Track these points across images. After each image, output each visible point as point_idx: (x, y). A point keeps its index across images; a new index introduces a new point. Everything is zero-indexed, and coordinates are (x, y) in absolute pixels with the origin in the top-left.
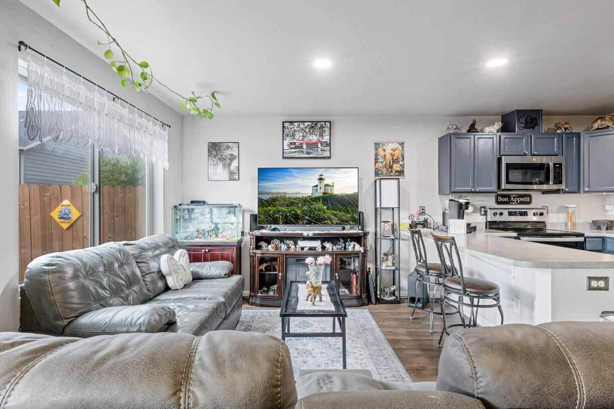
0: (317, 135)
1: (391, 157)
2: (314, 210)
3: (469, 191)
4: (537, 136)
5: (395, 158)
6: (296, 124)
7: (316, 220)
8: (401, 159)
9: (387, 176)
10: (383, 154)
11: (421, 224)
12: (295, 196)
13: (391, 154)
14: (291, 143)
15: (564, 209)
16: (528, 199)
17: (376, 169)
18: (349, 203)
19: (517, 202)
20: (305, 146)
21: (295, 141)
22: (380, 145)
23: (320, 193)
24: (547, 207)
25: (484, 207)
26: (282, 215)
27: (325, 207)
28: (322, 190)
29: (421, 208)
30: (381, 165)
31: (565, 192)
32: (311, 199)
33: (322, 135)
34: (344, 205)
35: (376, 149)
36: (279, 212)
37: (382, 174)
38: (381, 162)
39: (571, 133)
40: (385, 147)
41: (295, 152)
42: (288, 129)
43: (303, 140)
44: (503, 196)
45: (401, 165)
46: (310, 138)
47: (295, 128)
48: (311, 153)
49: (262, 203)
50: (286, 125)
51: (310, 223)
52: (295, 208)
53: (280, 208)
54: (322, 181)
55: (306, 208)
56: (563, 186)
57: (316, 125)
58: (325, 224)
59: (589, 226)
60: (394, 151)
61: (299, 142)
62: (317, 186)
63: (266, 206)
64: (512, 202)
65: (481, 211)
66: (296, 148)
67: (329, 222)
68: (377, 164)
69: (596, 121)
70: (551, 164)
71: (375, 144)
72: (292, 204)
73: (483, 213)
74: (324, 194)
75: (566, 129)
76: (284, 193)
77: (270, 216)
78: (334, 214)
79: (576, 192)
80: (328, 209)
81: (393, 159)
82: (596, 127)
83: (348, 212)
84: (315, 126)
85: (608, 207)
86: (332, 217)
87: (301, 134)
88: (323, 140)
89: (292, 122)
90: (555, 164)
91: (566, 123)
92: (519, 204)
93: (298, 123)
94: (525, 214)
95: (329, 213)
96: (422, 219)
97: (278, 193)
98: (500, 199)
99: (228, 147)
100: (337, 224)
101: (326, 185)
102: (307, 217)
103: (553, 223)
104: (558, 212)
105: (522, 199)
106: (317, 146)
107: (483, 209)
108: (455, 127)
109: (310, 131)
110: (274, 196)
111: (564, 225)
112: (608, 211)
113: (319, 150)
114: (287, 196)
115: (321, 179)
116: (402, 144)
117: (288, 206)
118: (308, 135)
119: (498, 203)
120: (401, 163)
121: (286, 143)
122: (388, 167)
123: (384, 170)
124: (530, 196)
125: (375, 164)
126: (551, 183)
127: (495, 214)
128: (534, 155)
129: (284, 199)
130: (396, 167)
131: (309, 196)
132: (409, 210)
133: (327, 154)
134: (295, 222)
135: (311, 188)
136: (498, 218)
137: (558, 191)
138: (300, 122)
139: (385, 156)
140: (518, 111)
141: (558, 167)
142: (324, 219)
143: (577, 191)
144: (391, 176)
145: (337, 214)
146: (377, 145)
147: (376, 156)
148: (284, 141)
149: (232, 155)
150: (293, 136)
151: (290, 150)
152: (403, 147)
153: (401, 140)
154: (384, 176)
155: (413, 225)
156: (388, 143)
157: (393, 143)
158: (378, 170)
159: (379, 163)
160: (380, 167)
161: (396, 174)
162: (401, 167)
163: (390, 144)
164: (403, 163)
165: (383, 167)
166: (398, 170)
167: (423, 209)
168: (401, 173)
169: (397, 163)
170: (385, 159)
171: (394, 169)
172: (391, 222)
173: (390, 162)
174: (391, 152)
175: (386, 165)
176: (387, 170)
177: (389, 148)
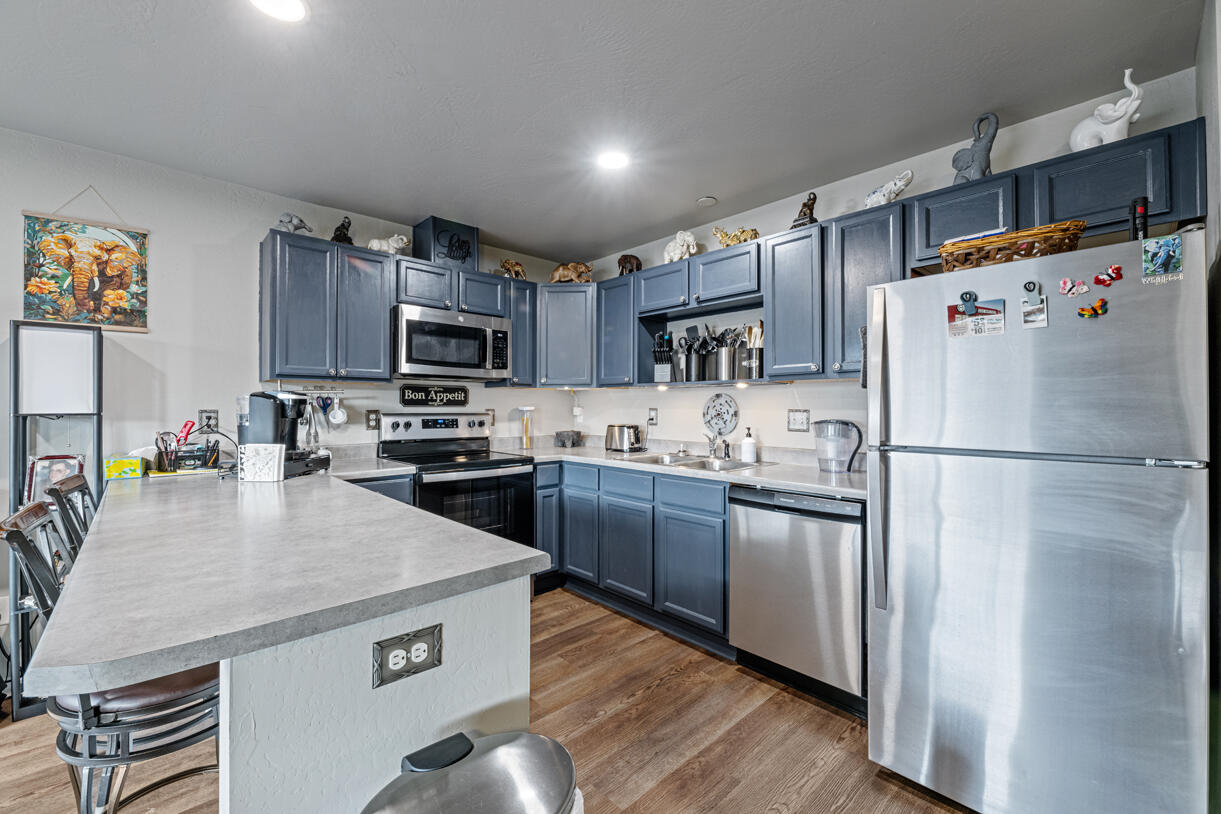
1: (95, 267)
3: (324, 374)
4: (468, 276)
5: (109, 272)
8: (135, 277)
9: (78, 320)
10: (64, 253)
11: (194, 458)
13: (97, 258)
15: (517, 415)
16: (461, 397)
17: (29, 293)
19: (441, 400)
22: (52, 226)
24: (493, 410)
25: (376, 412)
29: (205, 415)
30: (52, 285)
31: (514, 385)
35: (32, 233)
37: (57, 312)
38: (53, 277)
39: (524, 282)
40: (68, 234)
44: (415, 389)
45: (135, 296)
56: (505, 374)
59: (552, 441)
60: (109, 251)
64: (432, 400)
65: (368, 420)
68: (34, 280)
69: (557, 269)
70: (489, 332)
71: (26, 217)
73: (373, 423)
75: (517, 273)
79: (529, 385)
81: (102, 274)
82: (557, 279)
85: (577, 411)
90: (495, 332)
91: (517, 264)
92: (445, 404)
94: (454, 424)
96: (200, 441)
98: (409, 395)
103: (501, 440)
104: (511, 419)
105: (450, 396)
107: (373, 416)
108: (295, 221)
111: (518, 441)
112: (576, 416)
116: (141, 238)
119: (406, 402)
120: (134, 288)
123: (68, 302)
124: (464, 390)
125: (27, 279)
126: (489, 365)
127: (396, 426)
128: (463, 311)
132: (163, 420)
136: (401, 435)
137: (502, 382)
139: (70, 262)
140: (434, 219)
141: (501, 338)
143: (532, 384)
144: (90, 320)
146: (36, 225)
147: (31, 254)
152: (142, 247)
153: (139, 226)
154: (67, 321)
155: (165, 461)
156: (85, 225)
157: (105, 229)
158: (39, 298)
159: (44, 279)
160: (50, 292)
161: (117, 317)
162: (134, 301)
163: (90, 230)
164: (144, 289)
165: (61, 294)
166: (125, 309)
167: (209, 418)
168: (135, 316)
169: (119, 288)
170: (69, 269)
171: (107, 304)
172: (80, 458)
173: (91, 281)
174: (98, 252)
175: (73, 286)
176: (77, 304)
177: (86, 245)
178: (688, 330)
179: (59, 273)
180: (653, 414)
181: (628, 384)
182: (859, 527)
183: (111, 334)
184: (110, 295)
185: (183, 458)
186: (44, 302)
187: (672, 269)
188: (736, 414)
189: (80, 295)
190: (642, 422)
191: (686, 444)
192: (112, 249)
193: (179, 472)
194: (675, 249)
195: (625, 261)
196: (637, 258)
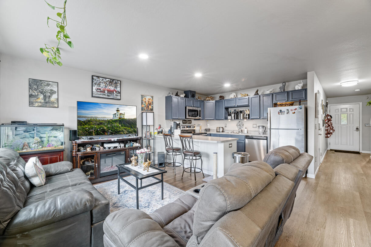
0: (113, 86)
2: (114, 127)
4: (194, 100)
5: (150, 103)
6: (101, 78)
7: (115, 132)
8: (152, 104)
9: (146, 111)
10: (145, 100)
12: (103, 119)
14: (98, 89)
15: (199, 125)
16: (190, 122)
17: (142, 107)
18: (132, 123)
19: (188, 123)
20: (106, 92)
21: (100, 88)
22: (144, 96)
23: (117, 118)
24: (195, 125)
26: (94, 130)
27: (120, 125)
28: (119, 116)
29: (160, 125)
30: (144, 106)
32: (112, 121)
33: (116, 87)
34: (130, 124)
35: (142, 98)
36: (92, 128)
37: (144, 110)
38: (144, 104)
40: (145, 98)
41: (100, 94)
42: (96, 80)
43: (105, 88)
44: (185, 121)
45: (152, 106)
46: (110, 87)
47: (100, 81)
48: (110, 96)
49: (80, 123)
50: (95, 78)
51: (112, 134)
52: (103, 126)
53: (93, 126)
54: (118, 112)
55: (109, 126)
56: (200, 118)
57: (113, 81)
58: (120, 134)
59: (204, 130)
60: (149, 100)
61: (103, 89)
62: (116, 114)
63: (84, 125)
66: (101, 92)
67: (122, 133)
69: (207, 98)
72: (101, 123)
74: (119, 118)
75: (201, 99)
76: (95, 117)
77: (86, 131)
78: (125, 129)
79: (203, 120)
80: (122, 126)
81: (149, 103)
82: (207, 100)
83: (132, 128)
84: (112, 81)
85: (208, 125)
86: (124, 130)
87: (104, 85)
88: (117, 90)
89: (98, 77)
90: (199, 110)
91: (200, 97)
93: (102, 78)
94: (190, 127)
95: (122, 128)
96: (161, 130)
97: (91, 117)
98: (184, 122)
99: (48, 85)
100: (126, 133)
101: (121, 114)
102: (110, 131)
103: (197, 130)
106: (114, 92)
109: (109, 84)
110: (89, 119)
113: (115, 95)
114: (98, 119)
115: (118, 110)
116: (152, 97)
117: (98, 125)
118: (108, 86)
120: (152, 105)
121: (94, 88)
122: (147, 107)
123: (145, 108)
124: (191, 121)
125: (142, 105)
126: (198, 116)
127: (183, 127)
128: (194, 107)
129: (96, 121)
130: (150, 107)
131: (111, 119)
133: (119, 97)
134: (103, 134)
135: (113, 115)
136: (184, 129)
137: (199, 119)
138: (103, 78)
139: (146, 102)
140: (190, 90)
142: (120, 131)
144: (148, 111)
145: (126, 129)
146: (142, 96)
147: (142, 101)
148: (93, 87)
149: (51, 90)
150: (99, 85)
151: (97, 93)
152: (153, 99)
153: (152, 95)
156: (147, 96)
161: (150, 110)
163: (148, 97)
168: (152, 110)
172: (150, 132)
173: (148, 105)
175: (146, 106)
177: (147, 98)
178: (234, 110)
180: (226, 125)
181: (223, 120)
182: (266, 140)
184: (150, 106)
185: (160, 132)
187: (231, 100)
188: (243, 125)
190: (224, 127)
191: (233, 130)
194: (232, 96)
195: (221, 97)
196: (223, 96)
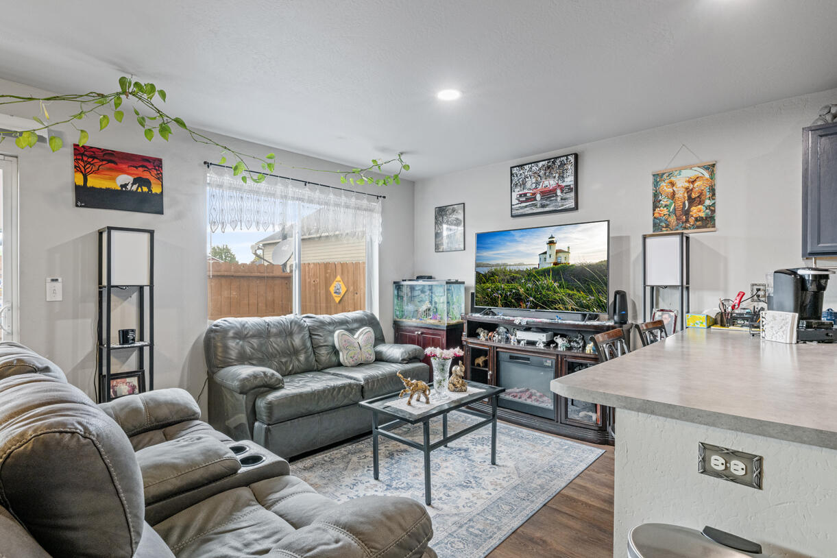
0: (555, 177)
1: (686, 195)
2: (541, 288)
5: (693, 196)
6: (527, 167)
7: (544, 303)
8: (708, 195)
9: (677, 229)
11: (744, 319)
12: (516, 268)
13: (687, 189)
14: (521, 195)
17: (655, 218)
18: (593, 278)
20: (538, 197)
21: (526, 191)
22: (665, 176)
23: (548, 264)
26: (501, 295)
27: (556, 284)
28: (553, 260)
29: (755, 287)
30: (665, 211)
32: (537, 272)
33: (563, 177)
34: (584, 282)
35: (656, 184)
36: (498, 290)
37: (667, 226)
38: (666, 206)
40: (673, 179)
41: (526, 207)
42: (517, 176)
43: (536, 188)
45: (708, 207)
46: (546, 183)
47: (526, 174)
48: (547, 205)
49: (480, 278)
50: (515, 171)
51: (535, 306)
52: (516, 285)
53: (499, 285)
54: (553, 246)
55: (530, 286)
57: (554, 163)
58: (556, 309)
60: (693, 182)
61: (531, 191)
62: (545, 253)
63: (484, 283)
66: (527, 200)
67: (561, 306)
68: (657, 210)
71: (654, 175)
72: (513, 279)
74: (555, 264)
76: (504, 265)
77: (488, 295)
78: (569, 296)
80: (560, 286)
81: (690, 198)
83: (591, 292)
84: (553, 165)
86: (566, 299)
87: (534, 180)
88: (564, 184)
89: (521, 166)
93: (530, 166)
95: (562, 293)
96: (749, 307)
97: (497, 265)
99: (454, 211)
100: (573, 309)
101: (558, 252)
102: (531, 299)
106: (556, 193)
109: (545, 174)
110: (493, 269)
113: (559, 199)
114: (508, 268)
115: (551, 243)
116: (711, 168)
117: (508, 282)
118: (543, 180)
120: (708, 202)
121: (515, 195)
122: (678, 213)
123: (673, 219)
125: (654, 210)
129: (504, 273)
130: (698, 211)
131: (535, 268)
132: (726, 290)
133: (571, 204)
134: (516, 304)
135: (538, 257)
138: (531, 163)
139: (674, 194)
142: (554, 302)
144: (685, 228)
145: (573, 295)
146: (658, 178)
147: (656, 195)
148: (513, 193)
149: (457, 219)
150: (524, 184)
151: (520, 205)
152: (712, 174)
153: (708, 160)
154: (672, 230)
155: (724, 319)
156: (680, 170)
157: (691, 168)
158: (659, 220)
159: (662, 208)
160: (664, 215)
161: (698, 223)
162: (708, 211)
163: (683, 172)
164: (713, 202)
165: (669, 215)
166: (702, 217)
167: (758, 290)
168: (708, 222)
169: (699, 204)
170: (672, 200)
171: (692, 216)
172: (675, 312)
173: (684, 203)
174: (687, 185)
175: (675, 209)
176: (677, 219)
177: (681, 182)
179: (668, 203)
183: (694, 235)
184: (694, 210)
185: (736, 318)
186: (661, 221)
189: (678, 214)
192: (695, 180)
193: (731, 328)
